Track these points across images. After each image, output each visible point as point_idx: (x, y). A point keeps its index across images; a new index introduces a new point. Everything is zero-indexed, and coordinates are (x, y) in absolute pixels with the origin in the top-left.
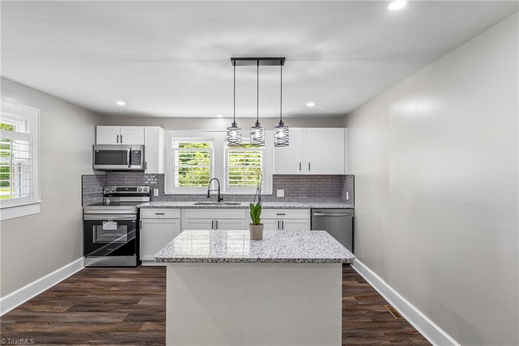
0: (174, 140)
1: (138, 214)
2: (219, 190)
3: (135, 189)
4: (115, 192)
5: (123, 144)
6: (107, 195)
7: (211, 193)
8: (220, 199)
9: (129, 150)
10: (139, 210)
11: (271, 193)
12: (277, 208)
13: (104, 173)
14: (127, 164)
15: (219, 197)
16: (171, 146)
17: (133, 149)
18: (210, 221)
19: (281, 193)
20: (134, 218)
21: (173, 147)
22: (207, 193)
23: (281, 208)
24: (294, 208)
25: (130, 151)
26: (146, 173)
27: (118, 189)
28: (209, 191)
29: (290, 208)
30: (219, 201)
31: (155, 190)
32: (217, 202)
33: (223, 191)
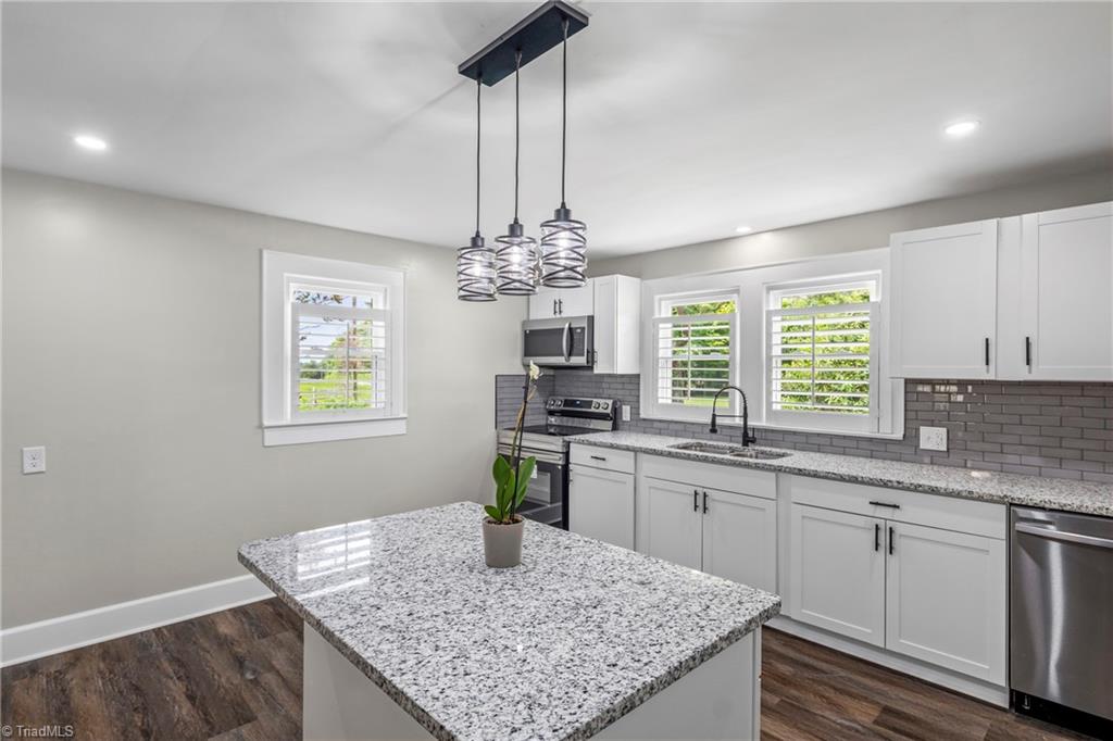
0: (660, 300)
1: (567, 454)
2: (745, 416)
3: (589, 404)
4: (562, 408)
5: (563, 315)
6: (551, 413)
7: (719, 421)
8: (748, 437)
9: (567, 326)
10: (568, 444)
11: (899, 435)
12: (871, 483)
13: (551, 372)
14: (562, 355)
15: (745, 434)
16: (652, 313)
17: (572, 326)
18: (691, 490)
19: (933, 438)
20: (558, 460)
21: (657, 316)
22: (709, 421)
23: (885, 484)
24: (934, 491)
25: (570, 329)
26: (596, 371)
27: (567, 403)
28: (714, 416)
29: (916, 489)
30: (744, 445)
31: (624, 407)
32: (739, 446)
33: (759, 418)
